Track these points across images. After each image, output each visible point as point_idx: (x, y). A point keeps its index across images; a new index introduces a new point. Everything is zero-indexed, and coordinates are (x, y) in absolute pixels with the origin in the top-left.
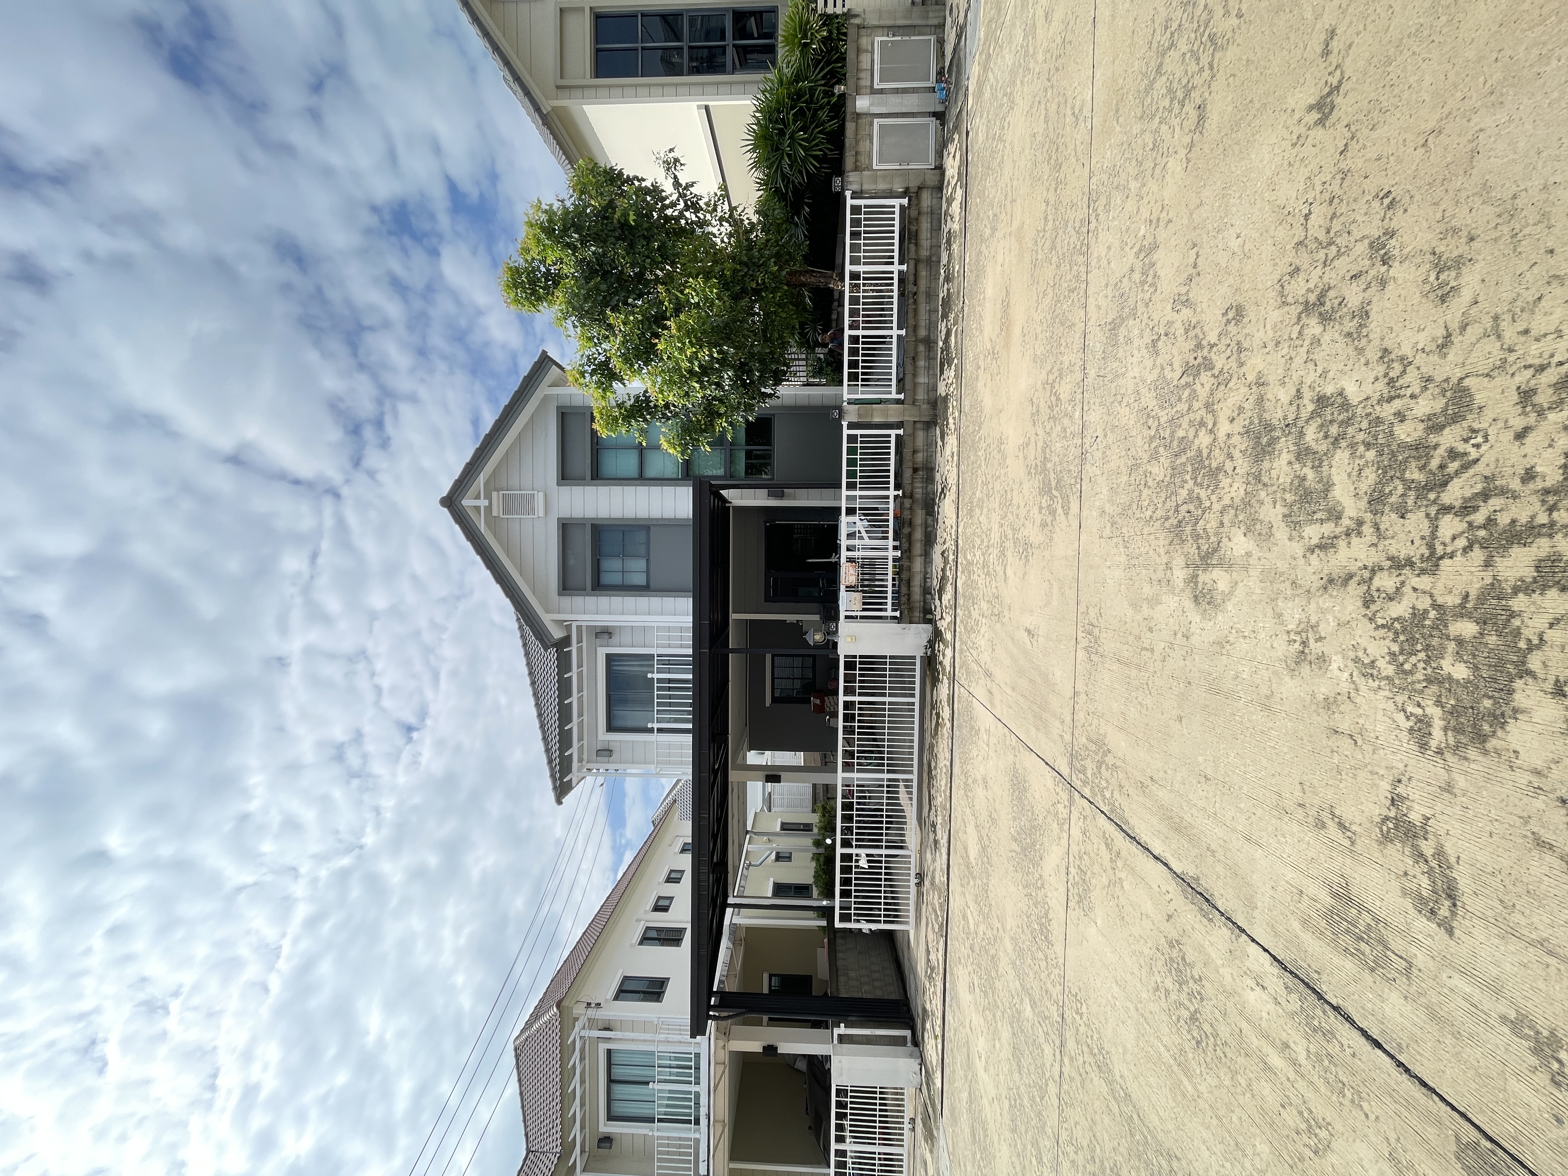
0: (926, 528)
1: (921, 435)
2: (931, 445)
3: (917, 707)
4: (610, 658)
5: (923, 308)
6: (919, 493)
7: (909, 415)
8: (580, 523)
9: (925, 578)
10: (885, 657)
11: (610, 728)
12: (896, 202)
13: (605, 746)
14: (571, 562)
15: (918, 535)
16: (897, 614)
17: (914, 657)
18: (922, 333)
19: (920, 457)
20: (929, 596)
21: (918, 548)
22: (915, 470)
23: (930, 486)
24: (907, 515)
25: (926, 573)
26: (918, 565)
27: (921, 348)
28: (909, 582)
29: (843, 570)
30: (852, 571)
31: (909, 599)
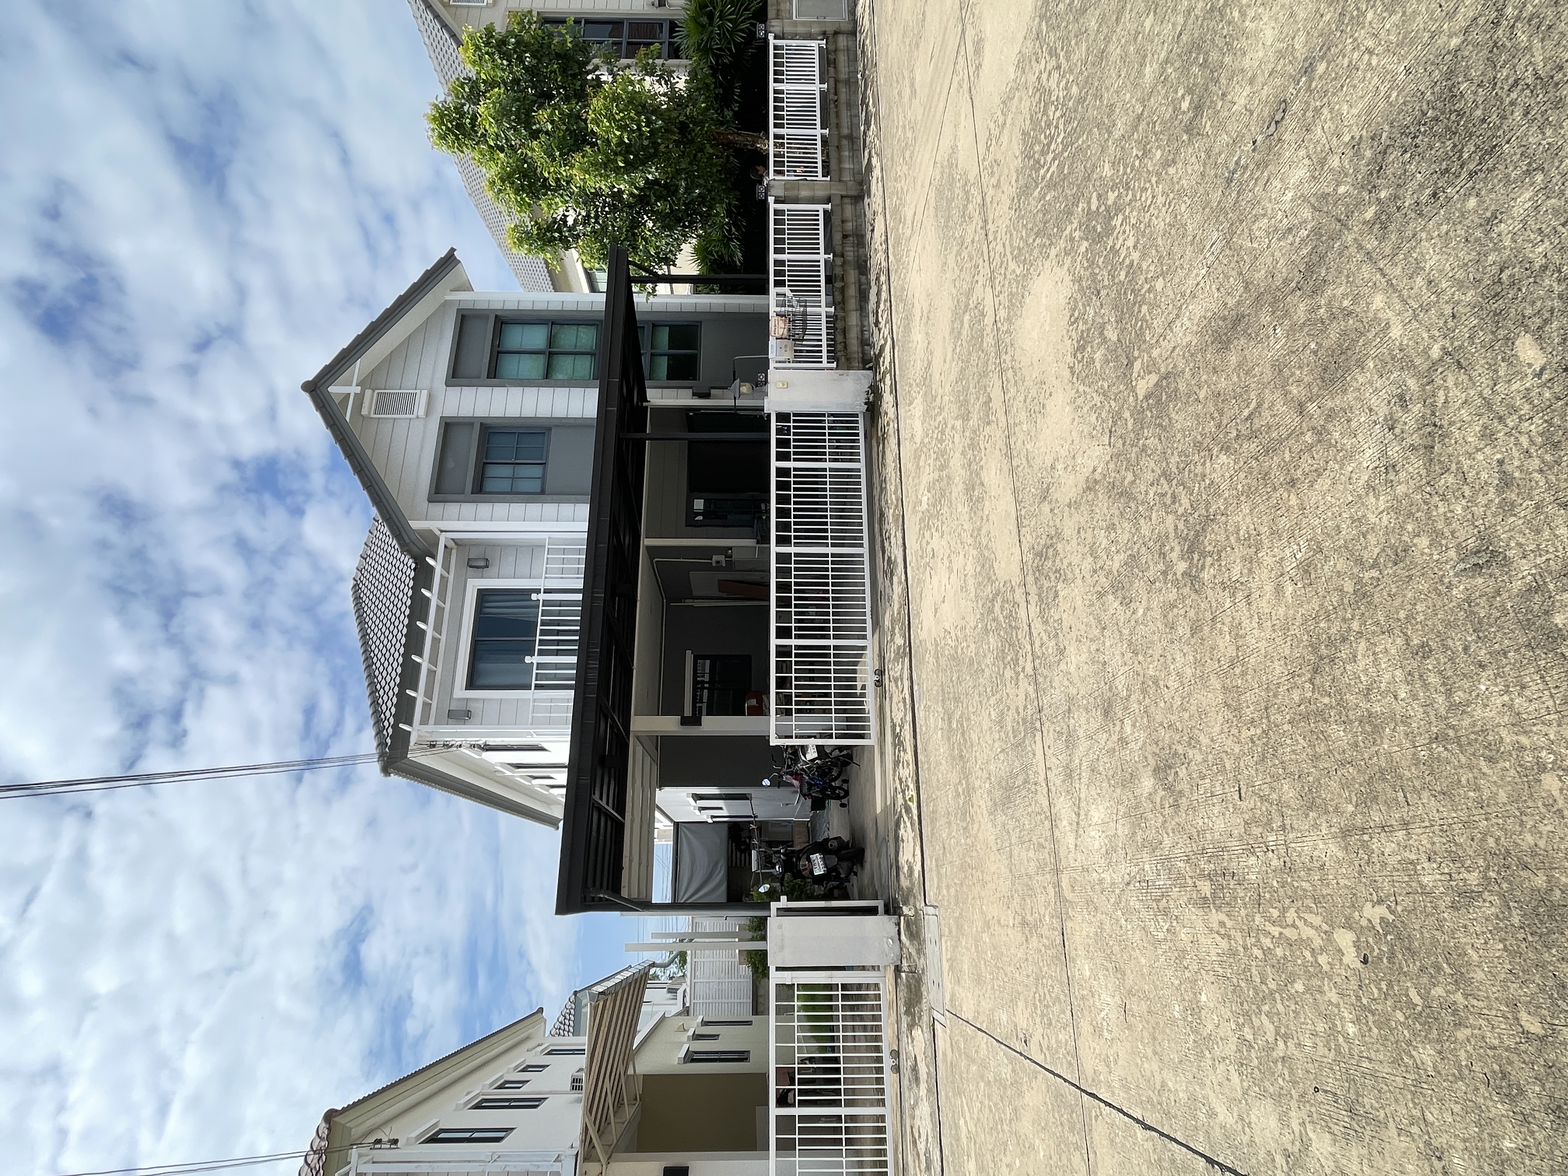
0: (860, 285)
1: (849, 210)
2: (860, 216)
3: (863, 473)
4: (483, 595)
5: (844, 114)
6: (850, 255)
7: (837, 190)
8: (465, 423)
9: (862, 332)
10: (824, 415)
11: (471, 685)
12: (814, 44)
13: (462, 706)
14: (450, 464)
15: (852, 291)
16: (834, 365)
17: (857, 415)
18: (845, 131)
19: (849, 226)
20: (867, 348)
21: (852, 304)
22: (845, 237)
23: (861, 251)
24: (838, 271)
25: (863, 326)
26: (853, 319)
27: (845, 142)
28: (844, 332)
29: (772, 324)
30: (782, 324)
31: (845, 347)
